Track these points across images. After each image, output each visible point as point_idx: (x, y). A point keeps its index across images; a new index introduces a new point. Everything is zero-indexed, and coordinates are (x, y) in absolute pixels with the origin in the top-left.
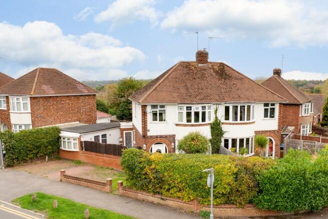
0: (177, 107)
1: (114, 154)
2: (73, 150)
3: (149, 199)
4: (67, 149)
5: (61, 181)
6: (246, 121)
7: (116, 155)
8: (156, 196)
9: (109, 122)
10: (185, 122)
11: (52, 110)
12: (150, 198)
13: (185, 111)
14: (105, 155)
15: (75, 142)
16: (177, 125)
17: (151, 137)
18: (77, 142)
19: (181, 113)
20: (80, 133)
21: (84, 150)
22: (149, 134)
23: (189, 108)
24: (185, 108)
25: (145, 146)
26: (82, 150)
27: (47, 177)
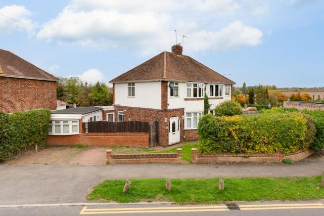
0: (185, 85)
1: (130, 131)
2: (71, 133)
3: (230, 160)
4: (62, 134)
5: (108, 163)
6: (219, 97)
7: (133, 131)
8: (238, 155)
9: (65, 108)
10: (192, 97)
11: (20, 94)
12: (232, 158)
13: (192, 88)
14: (118, 133)
15: (75, 124)
16: (186, 99)
17: (170, 110)
18: (78, 124)
19: (189, 90)
20: (83, 114)
21: (87, 132)
22: (169, 108)
23: (195, 85)
24: (192, 85)
25: (166, 119)
26: (85, 132)
27: (78, 163)
